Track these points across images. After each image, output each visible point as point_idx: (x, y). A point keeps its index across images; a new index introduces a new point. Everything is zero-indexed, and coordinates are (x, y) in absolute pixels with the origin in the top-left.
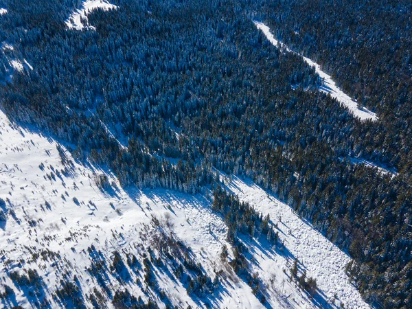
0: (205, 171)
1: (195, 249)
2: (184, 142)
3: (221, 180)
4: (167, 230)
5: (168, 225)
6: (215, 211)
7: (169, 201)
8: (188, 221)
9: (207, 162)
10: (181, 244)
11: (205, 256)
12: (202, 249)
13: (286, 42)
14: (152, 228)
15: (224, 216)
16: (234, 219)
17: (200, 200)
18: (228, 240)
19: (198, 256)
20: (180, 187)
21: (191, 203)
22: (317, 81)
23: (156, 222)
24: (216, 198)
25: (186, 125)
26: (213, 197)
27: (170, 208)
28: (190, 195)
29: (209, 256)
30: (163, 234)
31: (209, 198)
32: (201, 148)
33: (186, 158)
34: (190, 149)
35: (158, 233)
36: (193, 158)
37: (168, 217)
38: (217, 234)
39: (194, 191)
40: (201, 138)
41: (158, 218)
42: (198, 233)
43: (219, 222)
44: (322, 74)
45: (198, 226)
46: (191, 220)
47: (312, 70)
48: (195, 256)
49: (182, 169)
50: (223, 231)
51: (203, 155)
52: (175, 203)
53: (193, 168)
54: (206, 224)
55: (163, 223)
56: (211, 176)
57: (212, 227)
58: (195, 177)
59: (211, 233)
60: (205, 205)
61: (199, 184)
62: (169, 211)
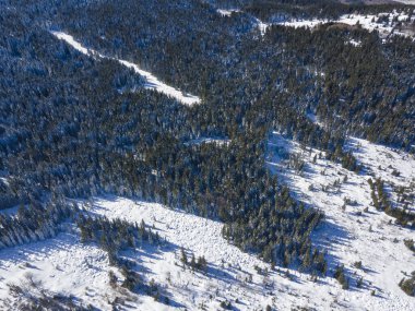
0: (58, 206)
1: (78, 293)
3: (80, 208)
5: (34, 285)
6: (86, 242)
7: (24, 258)
8: (58, 268)
9: (57, 196)
10: (59, 298)
11: (92, 293)
12: (87, 288)
13: (96, 48)
14: (13, 299)
16: (110, 240)
18: (112, 264)
19: (85, 298)
20: (33, 236)
21: (54, 247)
22: (140, 80)
23: (16, 290)
24: (83, 228)
25: (12, 165)
26: (79, 230)
27: (28, 265)
28: (49, 240)
29: (97, 291)
30: (32, 298)
31: (73, 232)
32: (43, 183)
35: (25, 301)
36: (37, 198)
37: (29, 276)
38: (98, 265)
39: (52, 233)
40: (38, 173)
41: (18, 284)
42: (75, 275)
43: (95, 251)
44: (143, 73)
46: (62, 266)
47: (132, 71)
48: (81, 300)
49: (27, 215)
50: (103, 258)
51: (49, 190)
52: (32, 257)
53: (42, 209)
54: (80, 262)
55: (27, 286)
56: (68, 209)
57: (89, 260)
58: (48, 217)
59: (91, 267)
60: (73, 242)
62: (28, 270)
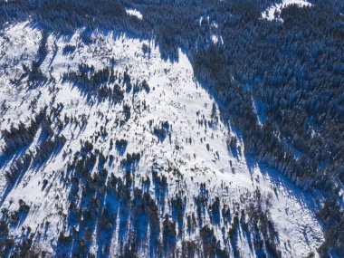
2: (317, 141)
4: (264, 206)
15: (325, 228)
17: (307, 199)
33: (312, 156)
34: (320, 151)
45: (294, 220)
61: (313, 185)
